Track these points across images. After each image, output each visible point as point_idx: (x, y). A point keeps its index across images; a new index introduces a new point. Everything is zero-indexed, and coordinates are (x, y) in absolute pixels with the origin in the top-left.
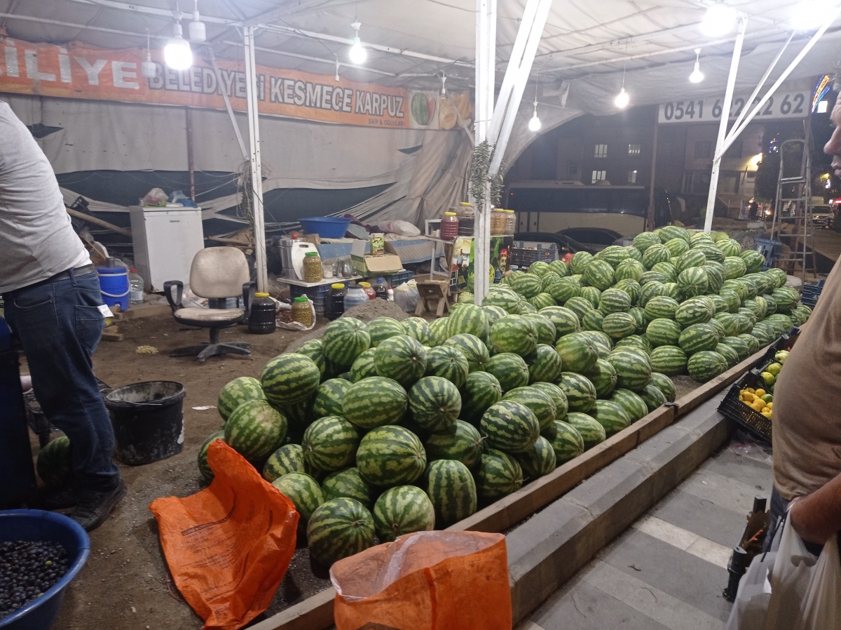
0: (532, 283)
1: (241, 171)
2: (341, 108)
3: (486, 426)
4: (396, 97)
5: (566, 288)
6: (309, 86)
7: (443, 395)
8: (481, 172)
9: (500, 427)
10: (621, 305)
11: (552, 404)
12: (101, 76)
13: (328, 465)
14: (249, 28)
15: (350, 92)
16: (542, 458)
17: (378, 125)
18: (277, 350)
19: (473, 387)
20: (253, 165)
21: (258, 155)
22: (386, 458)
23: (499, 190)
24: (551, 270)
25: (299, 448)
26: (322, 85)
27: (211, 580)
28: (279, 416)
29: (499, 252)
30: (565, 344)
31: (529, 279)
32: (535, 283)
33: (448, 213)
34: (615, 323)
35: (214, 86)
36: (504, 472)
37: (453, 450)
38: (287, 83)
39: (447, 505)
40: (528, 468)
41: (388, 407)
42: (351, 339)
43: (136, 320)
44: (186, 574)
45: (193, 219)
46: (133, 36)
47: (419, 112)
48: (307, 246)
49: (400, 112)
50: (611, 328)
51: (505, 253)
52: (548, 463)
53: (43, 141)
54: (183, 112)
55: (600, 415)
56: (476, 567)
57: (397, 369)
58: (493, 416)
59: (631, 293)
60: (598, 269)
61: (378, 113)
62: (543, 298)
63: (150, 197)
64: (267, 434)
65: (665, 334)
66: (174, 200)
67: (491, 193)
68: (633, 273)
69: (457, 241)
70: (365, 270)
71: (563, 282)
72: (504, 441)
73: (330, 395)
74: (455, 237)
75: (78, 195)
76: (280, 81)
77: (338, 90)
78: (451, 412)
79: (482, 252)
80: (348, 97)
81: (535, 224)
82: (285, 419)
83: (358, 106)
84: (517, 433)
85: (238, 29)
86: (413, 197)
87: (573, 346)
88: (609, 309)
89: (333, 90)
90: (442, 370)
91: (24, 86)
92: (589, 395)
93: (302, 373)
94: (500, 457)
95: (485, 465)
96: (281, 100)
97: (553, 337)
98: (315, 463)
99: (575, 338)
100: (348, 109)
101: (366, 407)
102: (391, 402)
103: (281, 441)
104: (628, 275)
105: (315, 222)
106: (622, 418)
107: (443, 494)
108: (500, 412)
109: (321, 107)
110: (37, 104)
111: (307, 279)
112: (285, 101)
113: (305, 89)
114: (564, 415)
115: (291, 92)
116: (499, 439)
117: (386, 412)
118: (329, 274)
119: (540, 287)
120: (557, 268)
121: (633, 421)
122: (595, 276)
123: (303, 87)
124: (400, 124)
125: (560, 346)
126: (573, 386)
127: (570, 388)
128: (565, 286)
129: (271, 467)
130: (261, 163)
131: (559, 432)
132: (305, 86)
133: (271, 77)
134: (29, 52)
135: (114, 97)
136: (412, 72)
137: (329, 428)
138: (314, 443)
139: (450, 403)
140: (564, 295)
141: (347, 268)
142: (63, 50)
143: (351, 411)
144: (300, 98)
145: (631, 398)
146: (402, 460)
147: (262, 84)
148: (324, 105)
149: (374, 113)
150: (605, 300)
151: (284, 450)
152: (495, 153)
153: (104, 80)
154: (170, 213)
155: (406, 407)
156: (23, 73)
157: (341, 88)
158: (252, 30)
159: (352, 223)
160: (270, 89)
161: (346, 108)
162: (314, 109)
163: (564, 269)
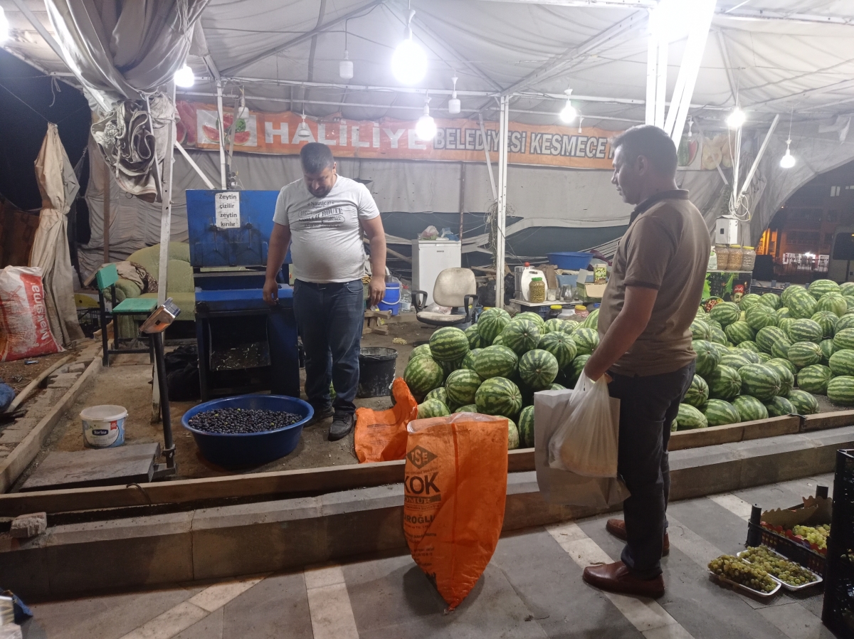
1: (490, 211)
2: (595, 155)
6: (565, 139)
7: (540, 361)
10: (808, 335)
12: (400, 141)
13: (458, 399)
15: (605, 140)
19: (577, 364)
20: (500, 205)
21: (505, 197)
22: (489, 394)
25: (444, 390)
26: (577, 137)
27: (374, 450)
28: (437, 367)
29: (733, 287)
34: (798, 351)
35: (484, 144)
38: (546, 137)
41: (500, 364)
42: (494, 322)
43: (402, 324)
44: (362, 445)
45: (453, 251)
48: (536, 273)
50: (793, 355)
51: (741, 289)
54: (459, 166)
55: (709, 410)
56: (486, 431)
57: (513, 341)
59: (825, 324)
60: (799, 301)
62: (739, 326)
63: (426, 233)
64: (427, 376)
65: (846, 364)
66: (443, 235)
68: (832, 305)
70: (585, 296)
71: (760, 311)
76: (539, 135)
77: (592, 140)
78: (544, 373)
80: (602, 145)
82: (441, 370)
85: (496, 99)
88: (796, 337)
89: (588, 140)
90: (550, 347)
91: (349, 152)
92: (697, 391)
93: (454, 339)
96: (539, 152)
98: (452, 398)
100: (602, 155)
101: (486, 363)
102: (503, 361)
103: (437, 384)
104: (828, 307)
105: (563, 256)
106: (729, 414)
109: (575, 155)
110: (357, 164)
111: (531, 301)
112: (543, 152)
113: (562, 141)
117: (498, 367)
118: (552, 297)
119: (736, 315)
120: (766, 300)
121: (743, 420)
122: (795, 307)
123: (560, 139)
129: (425, 397)
132: (562, 138)
133: (532, 133)
134: (355, 128)
135: (408, 156)
137: (462, 375)
138: (450, 382)
139: (544, 367)
140: (759, 324)
141: (568, 293)
142: (376, 124)
143: (478, 365)
144: (556, 149)
145: (750, 403)
146: (499, 397)
147: (524, 139)
148: (578, 153)
150: (792, 329)
151: (436, 391)
153: (402, 144)
154: (438, 245)
155: (515, 367)
156: (349, 143)
157: (595, 137)
158: (508, 98)
159: (594, 257)
160: (531, 143)
161: (598, 155)
162: (569, 157)
163: (775, 302)
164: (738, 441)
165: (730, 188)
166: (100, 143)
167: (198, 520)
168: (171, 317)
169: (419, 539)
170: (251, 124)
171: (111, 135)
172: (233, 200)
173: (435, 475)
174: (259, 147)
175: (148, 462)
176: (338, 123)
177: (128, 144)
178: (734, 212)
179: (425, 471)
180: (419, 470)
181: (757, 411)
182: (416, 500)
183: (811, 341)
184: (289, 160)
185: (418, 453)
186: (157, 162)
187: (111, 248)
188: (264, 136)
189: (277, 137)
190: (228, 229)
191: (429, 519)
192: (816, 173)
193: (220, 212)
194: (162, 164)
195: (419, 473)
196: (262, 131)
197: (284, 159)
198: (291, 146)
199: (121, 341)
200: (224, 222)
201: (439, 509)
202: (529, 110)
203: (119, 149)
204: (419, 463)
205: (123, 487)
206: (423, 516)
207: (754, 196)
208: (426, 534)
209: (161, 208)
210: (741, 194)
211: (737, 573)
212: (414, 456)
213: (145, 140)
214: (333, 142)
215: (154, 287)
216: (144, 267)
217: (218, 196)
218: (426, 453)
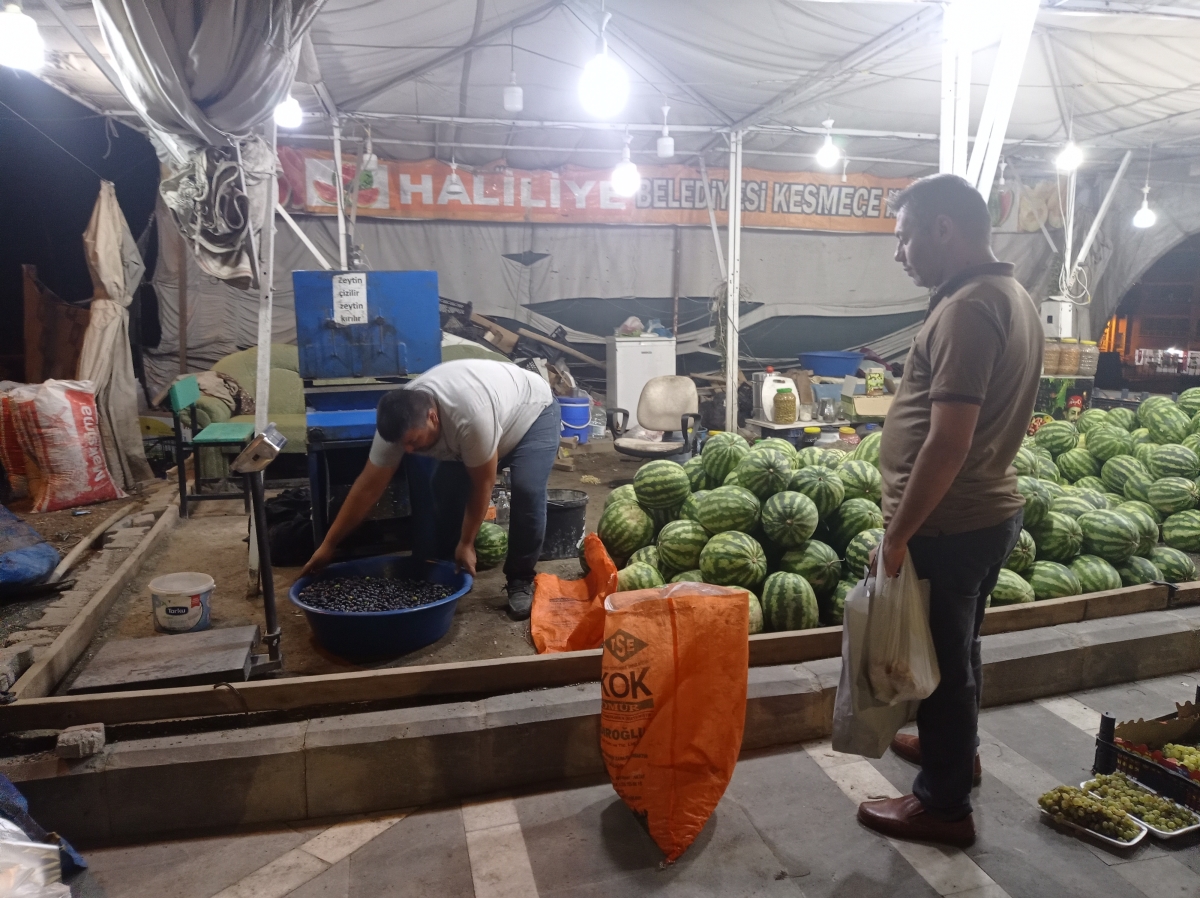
0: (1061, 434)
1: (717, 294)
2: (865, 213)
3: (848, 552)
5: (1108, 442)
6: (823, 190)
7: (792, 507)
9: (858, 552)
10: (1178, 467)
12: (588, 198)
13: (675, 562)
15: (879, 192)
19: (845, 512)
20: (730, 287)
21: (737, 275)
22: (719, 556)
25: (655, 549)
26: (840, 187)
27: (558, 634)
28: (645, 517)
29: (1067, 399)
31: (1057, 428)
32: (1065, 434)
34: (1163, 490)
37: (800, 566)
38: (795, 188)
39: (776, 613)
41: (734, 513)
42: (725, 453)
43: (593, 455)
44: (542, 627)
45: (664, 352)
46: (620, 154)
48: (784, 382)
50: (1157, 497)
51: (1079, 402)
53: (531, 269)
54: (671, 231)
55: (1036, 577)
56: (717, 609)
57: (753, 479)
58: (858, 542)
60: (1164, 418)
63: (626, 326)
64: (632, 530)
66: (650, 330)
70: (854, 414)
73: (695, 503)
75: (558, 324)
76: (786, 186)
77: (861, 191)
78: (799, 525)
80: (875, 199)
82: (651, 521)
85: (724, 135)
88: (1160, 471)
89: (855, 191)
90: (807, 488)
91: (518, 214)
92: (1020, 549)
94: (855, 583)
95: (840, 590)
96: (785, 209)
98: (666, 561)
100: (876, 213)
101: (714, 511)
102: (738, 508)
103: (645, 541)
105: (822, 357)
106: (1065, 582)
107: (774, 601)
108: (865, 538)
109: (837, 214)
110: (529, 231)
111: (776, 421)
112: (791, 210)
113: (818, 193)
115: (798, 198)
116: (857, 565)
117: (732, 517)
118: (807, 416)
119: (1073, 440)
121: (1085, 591)
122: (1158, 428)
123: (815, 190)
128: (1105, 440)
129: (628, 560)
132: (818, 189)
133: (775, 183)
134: (525, 180)
135: (599, 219)
137: (681, 529)
138: (665, 540)
139: (798, 517)
140: (1105, 452)
141: (829, 410)
142: (555, 175)
143: (703, 514)
144: (809, 205)
145: (1095, 566)
146: (734, 560)
147: (763, 192)
148: (842, 211)
150: (1156, 459)
151: (645, 550)
153: (591, 202)
154: (643, 344)
155: (756, 517)
156: (517, 202)
157: (866, 188)
158: (741, 134)
159: (866, 359)
160: (773, 198)
161: (871, 213)
162: (827, 217)
163: (1128, 421)
164: (1078, 621)
165: (1061, 258)
166: (173, 207)
167: (315, 734)
168: (274, 449)
169: (623, 762)
170: (381, 178)
171: (188, 197)
172: (358, 285)
173: (645, 671)
174: (392, 209)
175: (244, 652)
176: (501, 173)
177: (212, 207)
178: (1066, 292)
179: (631, 666)
180: (623, 664)
181: (1106, 578)
182: (619, 707)
183: (1183, 476)
184: (433, 227)
185: (620, 640)
186: (252, 233)
187: (190, 353)
188: (399, 193)
189: (417, 196)
190: (350, 326)
191: (636, 733)
192: (1186, 233)
193: (340, 302)
194: (258, 235)
195: (622, 668)
196: (395, 186)
197: (427, 226)
198: (437, 207)
199: (205, 482)
200: (346, 315)
201: (651, 718)
202: (771, 150)
203: (199, 215)
204: (622, 654)
205: (209, 688)
206: (629, 729)
207: (1095, 269)
208: (632, 755)
209: (257, 296)
210: (1076, 266)
211: (1081, 813)
212: (615, 644)
213: (235, 202)
214: (495, 201)
215: (250, 406)
216: (235, 379)
217: (336, 279)
218: (632, 641)
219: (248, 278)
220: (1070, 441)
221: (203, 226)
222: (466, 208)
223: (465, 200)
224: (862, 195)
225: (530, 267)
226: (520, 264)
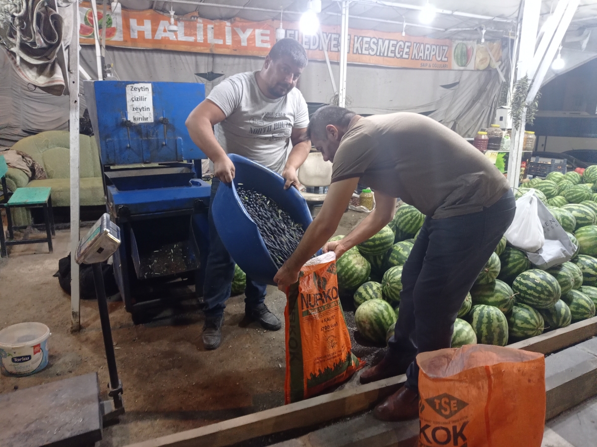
0: (550, 188)
1: (332, 101)
2: (402, 56)
3: (518, 286)
4: (443, 46)
5: (580, 193)
6: (380, 41)
8: (520, 100)
9: (530, 288)
11: (571, 276)
12: (248, 40)
14: (346, 2)
15: (409, 44)
16: (561, 315)
17: (427, 67)
18: (350, 224)
20: (340, 97)
21: (344, 90)
23: (533, 114)
24: (566, 179)
25: (379, 285)
26: (390, 40)
30: (583, 233)
31: (547, 184)
32: (552, 188)
33: (480, 133)
35: (317, 44)
36: (530, 321)
37: (491, 300)
38: (366, 39)
39: (486, 336)
40: (548, 321)
42: (417, 215)
46: (270, 12)
47: (459, 57)
49: (445, 57)
51: (525, 165)
52: (565, 319)
53: (213, 83)
58: (524, 279)
61: (428, 58)
62: (559, 200)
64: (359, 272)
67: (526, 116)
69: (486, 154)
71: (578, 188)
72: (531, 298)
73: (401, 252)
74: (485, 151)
76: (361, 38)
77: (400, 43)
78: (492, 272)
79: (515, 160)
80: (407, 48)
81: (543, 145)
83: (414, 54)
84: (544, 294)
85: (338, 3)
86: (448, 121)
87: (590, 235)
89: (397, 43)
91: (205, 48)
94: (528, 309)
95: (515, 313)
97: (574, 227)
98: (391, 294)
99: (593, 229)
100: (407, 56)
107: (484, 328)
108: (531, 277)
109: (387, 56)
110: (211, 59)
112: (363, 53)
113: (378, 43)
114: (579, 286)
116: (528, 296)
119: (556, 191)
120: (571, 177)
123: (376, 42)
124: (444, 67)
125: (579, 234)
126: (588, 265)
127: (585, 267)
128: (579, 192)
129: (360, 294)
130: (346, 96)
131: (575, 298)
132: (378, 41)
133: (355, 36)
134: (210, 26)
135: (255, 53)
136: (458, 27)
138: (391, 281)
142: (228, 24)
144: (373, 50)
148: (390, 54)
149: (425, 59)
151: (369, 285)
152: (533, 85)
153: (250, 42)
156: (205, 40)
157: (403, 41)
158: (348, 3)
160: (354, 45)
161: (405, 56)
162: (382, 58)
163: (578, 178)
165: (507, 85)
170: (117, 21)
172: (146, 92)
174: (125, 41)
176: (196, 21)
177: (29, 23)
178: (509, 103)
179: (454, 422)
180: (446, 420)
184: (151, 54)
185: (445, 402)
186: (64, 48)
188: (130, 31)
189: (141, 34)
190: (140, 125)
193: (132, 105)
194: (67, 50)
196: (127, 27)
197: (146, 53)
198: (154, 41)
199: (16, 228)
200: (136, 116)
203: (17, 30)
204: (447, 413)
209: (69, 101)
212: (440, 404)
213: (50, 20)
214: (191, 39)
215: (41, 174)
216: (30, 155)
217: (128, 88)
218: (455, 401)
219: (62, 86)
220: (555, 192)
221: (21, 40)
222: (172, 42)
223: (172, 37)
224: (401, 45)
225: (212, 82)
226: (205, 80)
